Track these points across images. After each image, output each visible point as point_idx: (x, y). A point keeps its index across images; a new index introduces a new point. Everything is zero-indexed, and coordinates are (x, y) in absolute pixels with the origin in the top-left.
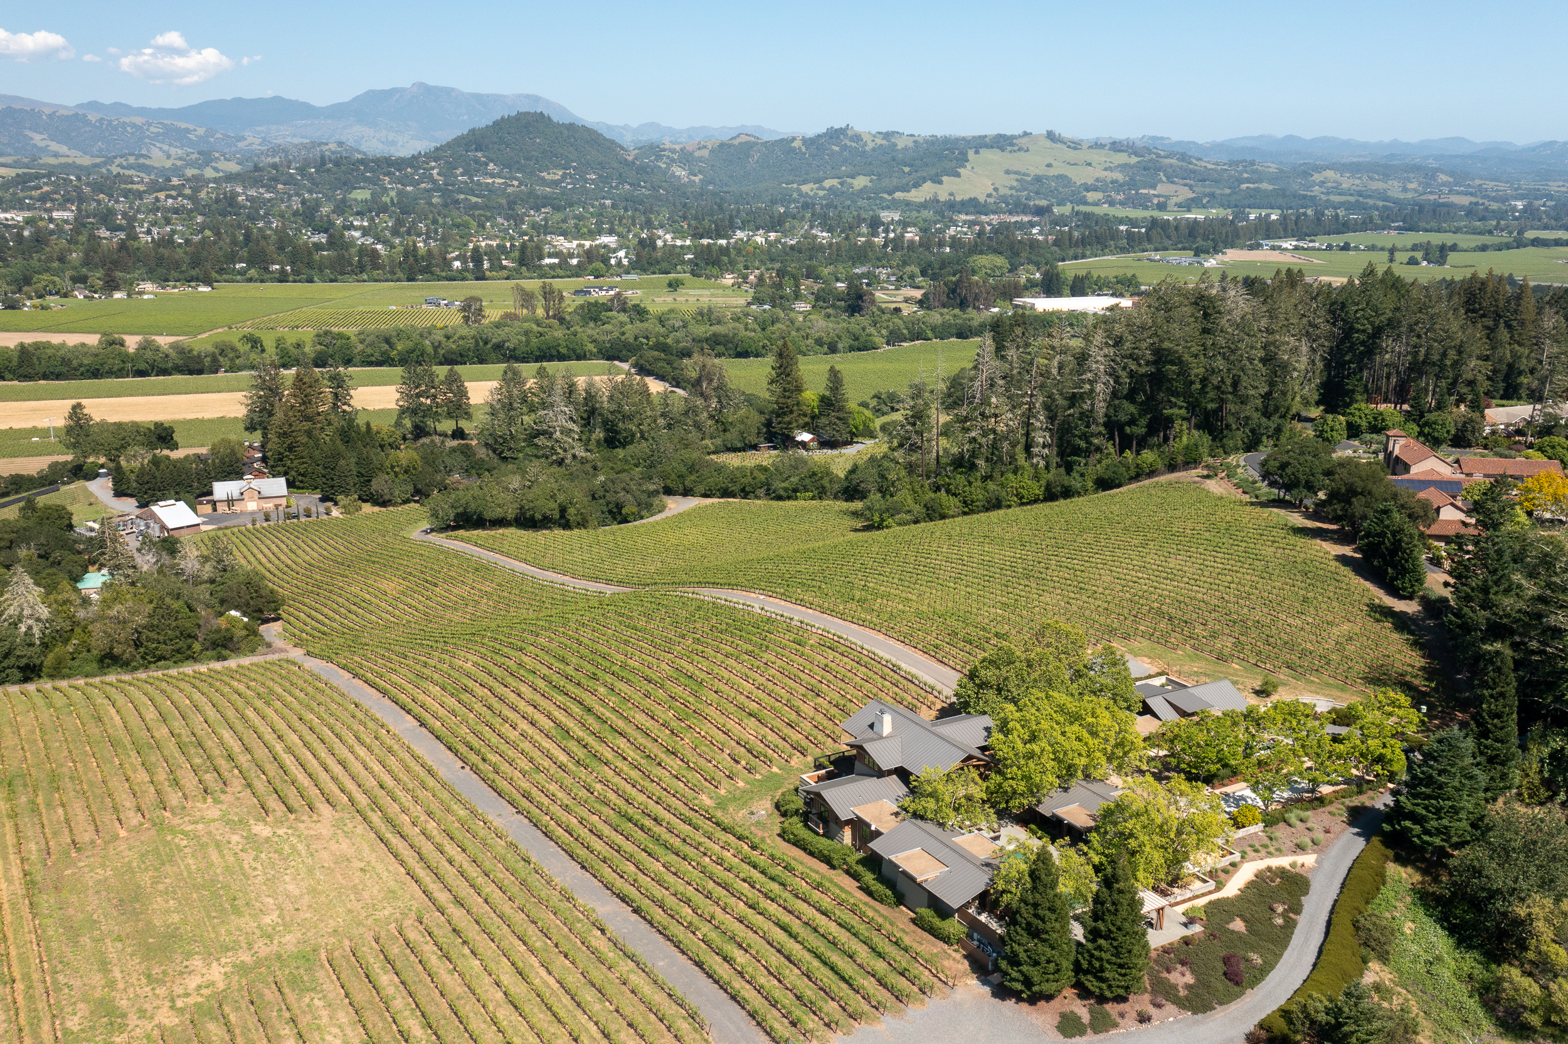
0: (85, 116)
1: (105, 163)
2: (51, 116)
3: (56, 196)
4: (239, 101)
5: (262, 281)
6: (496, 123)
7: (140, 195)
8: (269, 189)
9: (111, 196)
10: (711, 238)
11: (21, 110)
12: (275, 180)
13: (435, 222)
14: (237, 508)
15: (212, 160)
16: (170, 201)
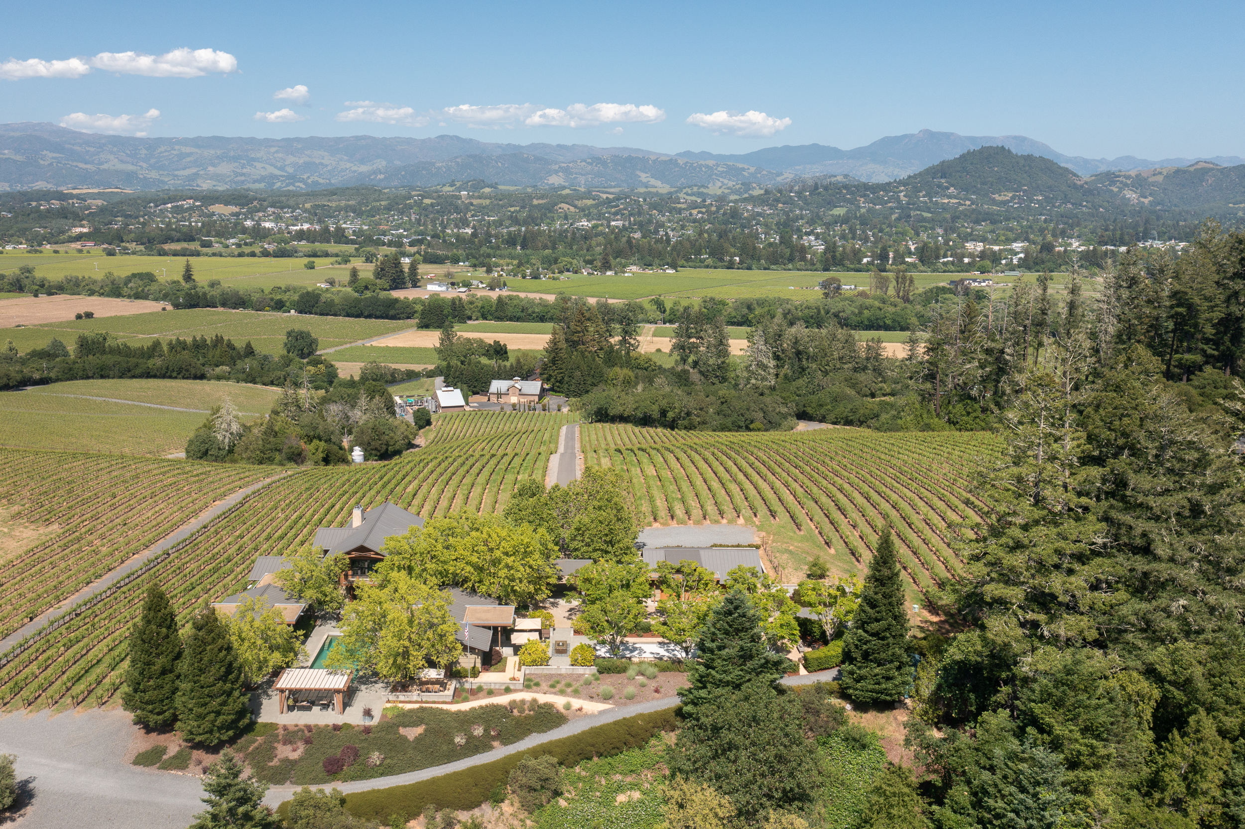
0: (676, 160)
1: (676, 192)
2: (654, 161)
3: (625, 212)
4: (787, 148)
5: (715, 268)
6: (963, 157)
7: (680, 211)
8: (771, 206)
9: (660, 212)
10: (1115, 245)
11: (637, 158)
12: (777, 201)
13: (881, 231)
14: (502, 400)
15: (750, 189)
16: (700, 215)
